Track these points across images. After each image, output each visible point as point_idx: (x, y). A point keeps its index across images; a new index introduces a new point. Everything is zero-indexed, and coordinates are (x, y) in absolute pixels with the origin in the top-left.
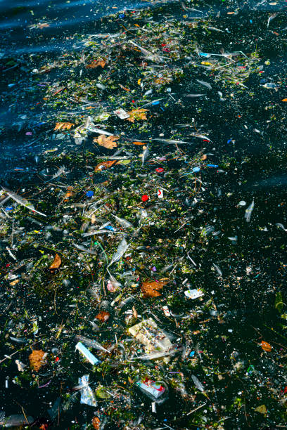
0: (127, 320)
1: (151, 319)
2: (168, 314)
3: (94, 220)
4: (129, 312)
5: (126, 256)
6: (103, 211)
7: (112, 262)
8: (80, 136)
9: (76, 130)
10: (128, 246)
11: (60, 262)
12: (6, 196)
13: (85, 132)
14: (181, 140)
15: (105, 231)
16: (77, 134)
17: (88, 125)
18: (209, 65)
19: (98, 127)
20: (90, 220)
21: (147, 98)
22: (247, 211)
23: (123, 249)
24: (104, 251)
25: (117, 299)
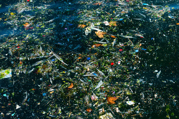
0: (100, 113)
1: (110, 113)
2: (118, 111)
3: (88, 70)
4: (101, 109)
5: (102, 87)
6: (92, 66)
7: (95, 89)
8: (88, 31)
9: (86, 28)
10: (102, 83)
11: (73, 86)
12: (53, 55)
13: (90, 30)
14: (131, 36)
15: (93, 75)
16: (87, 30)
17: (92, 26)
18: (146, 9)
19: (96, 27)
20: (87, 69)
21: (118, 18)
22: (157, 74)
23: (101, 84)
24: (92, 84)
25: (96, 104)
